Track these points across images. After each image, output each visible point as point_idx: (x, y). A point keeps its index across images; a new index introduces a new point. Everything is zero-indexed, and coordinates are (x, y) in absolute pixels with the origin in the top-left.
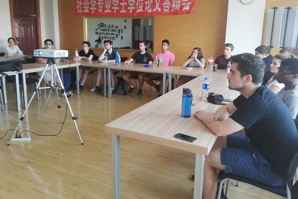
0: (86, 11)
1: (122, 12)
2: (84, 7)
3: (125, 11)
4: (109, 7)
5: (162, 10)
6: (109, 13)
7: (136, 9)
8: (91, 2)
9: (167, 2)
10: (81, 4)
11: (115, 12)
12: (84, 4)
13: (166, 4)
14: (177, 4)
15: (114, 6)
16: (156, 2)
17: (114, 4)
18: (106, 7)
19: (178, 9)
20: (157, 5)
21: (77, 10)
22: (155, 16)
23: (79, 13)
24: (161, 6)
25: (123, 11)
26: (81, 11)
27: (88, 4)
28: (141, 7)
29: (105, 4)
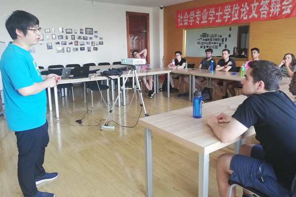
0: (186, 24)
1: (217, 21)
2: (184, 20)
3: (220, 21)
4: (206, 18)
5: (259, 16)
6: (205, 23)
7: (231, 18)
8: (190, 15)
9: (264, 8)
10: (181, 17)
11: (211, 22)
12: (185, 17)
13: (264, 9)
14: (277, 8)
15: (211, 17)
16: (253, 8)
17: (211, 15)
18: (203, 19)
19: (278, 13)
20: (254, 12)
21: (178, 24)
22: (251, 23)
23: (180, 26)
24: (258, 12)
25: (219, 21)
26: (181, 24)
27: (188, 17)
28: (236, 15)
29: (202, 16)
